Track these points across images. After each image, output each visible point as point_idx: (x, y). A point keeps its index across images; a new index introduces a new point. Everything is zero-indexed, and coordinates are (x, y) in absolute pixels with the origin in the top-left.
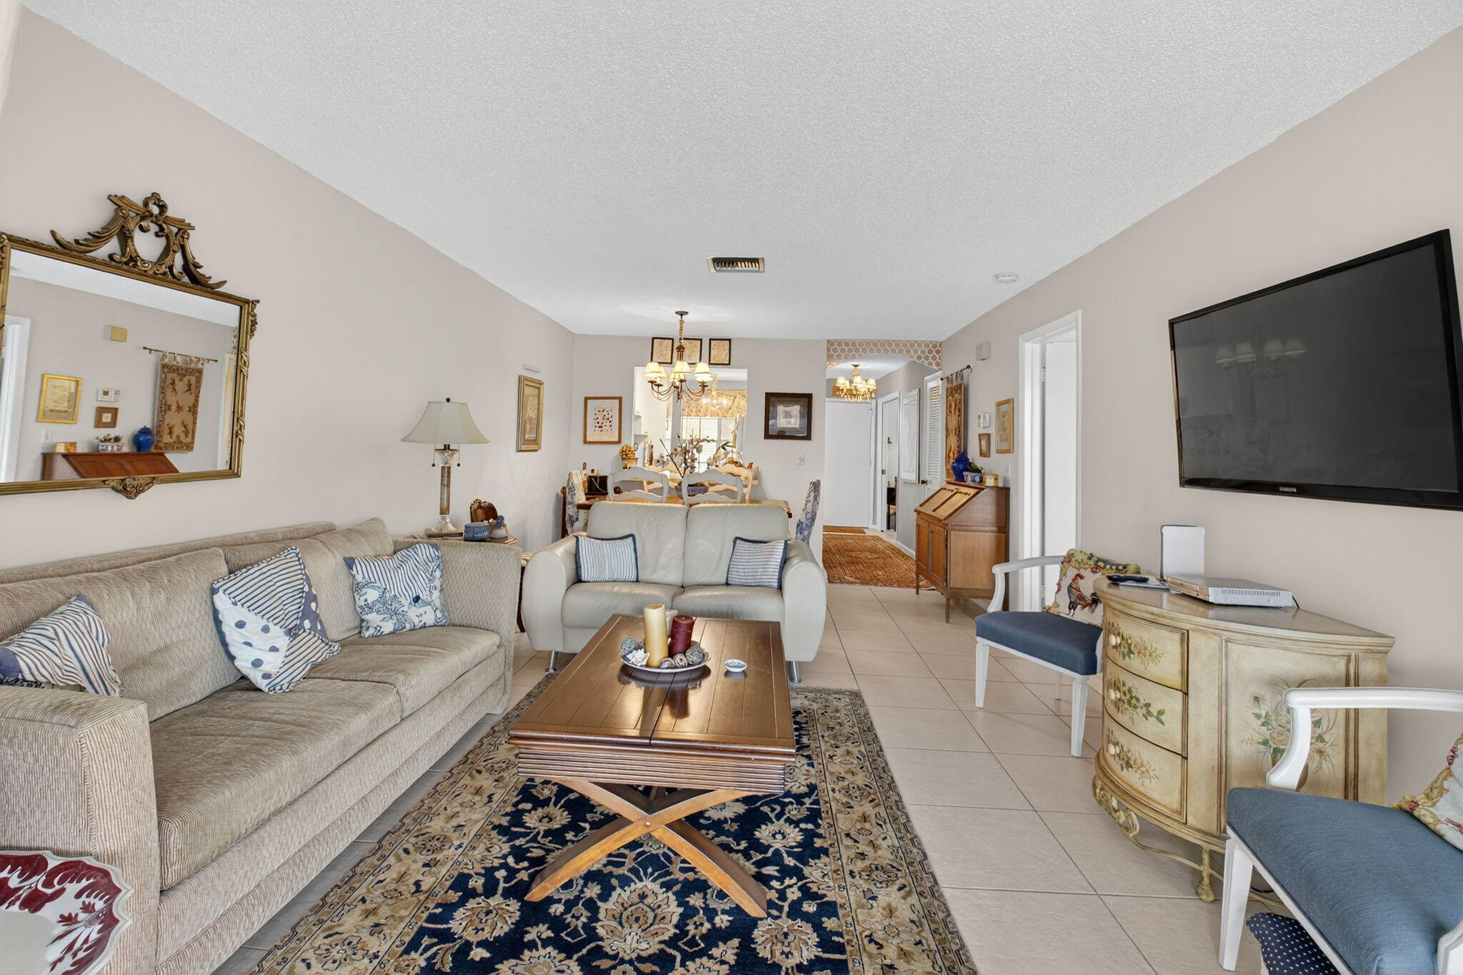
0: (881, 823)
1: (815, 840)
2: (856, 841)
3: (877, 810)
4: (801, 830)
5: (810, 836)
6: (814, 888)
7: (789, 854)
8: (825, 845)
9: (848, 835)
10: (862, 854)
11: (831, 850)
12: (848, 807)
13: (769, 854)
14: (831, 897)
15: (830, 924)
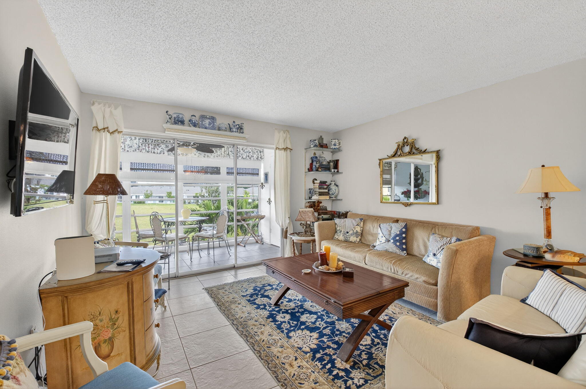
0: (256, 334)
1: (272, 320)
2: (260, 324)
3: (260, 338)
4: (279, 321)
5: (275, 321)
6: (264, 310)
7: (276, 314)
8: (268, 320)
9: (264, 325)
10: (257, 321)
11: (266, 319)
12: (270, 335)
13: (281, 312)
14: (259, 310)
15: (255, 306)
